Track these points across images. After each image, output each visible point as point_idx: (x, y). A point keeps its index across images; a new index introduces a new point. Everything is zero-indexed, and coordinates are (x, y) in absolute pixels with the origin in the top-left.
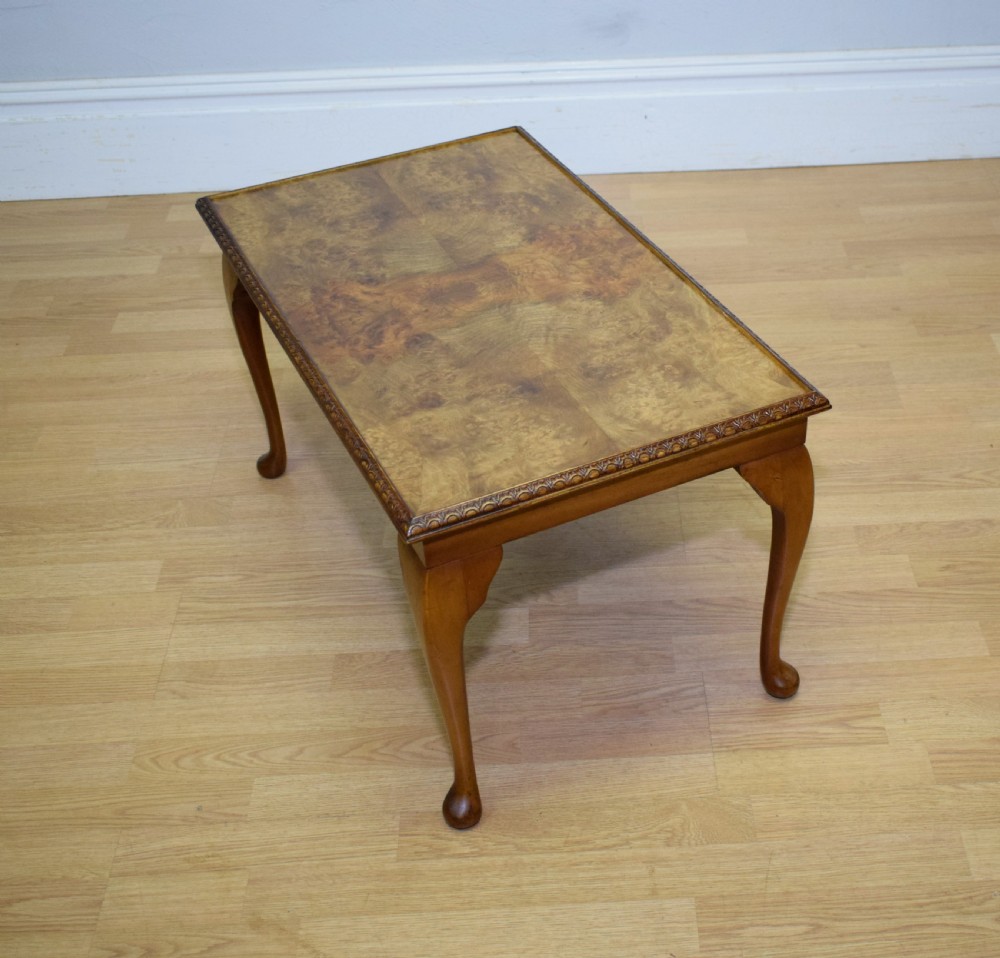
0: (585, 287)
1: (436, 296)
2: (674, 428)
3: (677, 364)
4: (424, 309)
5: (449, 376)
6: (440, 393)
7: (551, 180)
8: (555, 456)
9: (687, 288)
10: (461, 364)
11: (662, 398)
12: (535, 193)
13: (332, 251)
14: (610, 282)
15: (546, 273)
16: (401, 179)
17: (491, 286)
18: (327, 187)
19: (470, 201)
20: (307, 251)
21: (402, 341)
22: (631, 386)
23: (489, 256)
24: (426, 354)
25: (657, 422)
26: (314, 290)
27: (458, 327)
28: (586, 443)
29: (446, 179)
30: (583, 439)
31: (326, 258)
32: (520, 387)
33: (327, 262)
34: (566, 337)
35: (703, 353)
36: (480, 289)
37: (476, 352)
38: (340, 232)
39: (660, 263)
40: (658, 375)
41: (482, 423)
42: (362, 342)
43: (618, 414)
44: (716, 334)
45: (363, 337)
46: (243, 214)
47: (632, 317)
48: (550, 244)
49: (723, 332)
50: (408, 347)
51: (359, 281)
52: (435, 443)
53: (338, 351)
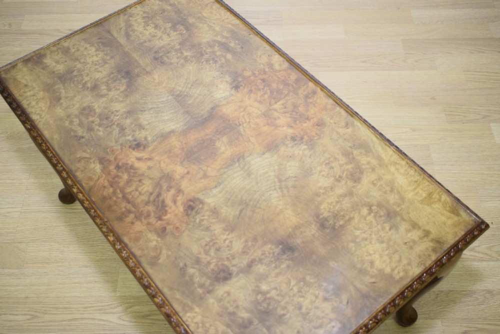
0: (290, 131)
1: (191, 155)
2: (401, 274)
3: (380, 205)
4: (186, 171)
5: (227, 242)
6: (226, 263)
7: (230, 26)
8: (331, 320)
9: (358, 123)
10: (231, 228)
11: (382, 242)
12: (224, 40)
13: (100, 115)
14: (305, 125)
15: (258, 120)
16: (128, 36)
17: (225, 139)
18: (78, 50)
19: (182, 53)
20: (83, 119)
21: (181, 209)
22: (358, 233)
23: (213, 109)
24: (203, 220)
25: (388, 270)
26: (102, 161)
27: (216, 187)
28: (348, 303)
29: (159, 34)
30: (344, 298)
31: (100, 125)
32: (281, 247)
33: (101, 129)
34: (294, 187)
35: (392, 190)
36: (218, 144)
37: (238, 213)
38: (102, 96)
39: (331, 101)
40: (370, 218)
41: (268, 292)
42: (152, 214)
43: (359, 266)
44: (393, 169)
45: (151, 208)
46: (26, 86)
47: (331, 159)
48: (251, 91)
49: (397, 166)
50: (187, 215)
51: (130, 147)
52: (240, 320)
53: (139, 226)
